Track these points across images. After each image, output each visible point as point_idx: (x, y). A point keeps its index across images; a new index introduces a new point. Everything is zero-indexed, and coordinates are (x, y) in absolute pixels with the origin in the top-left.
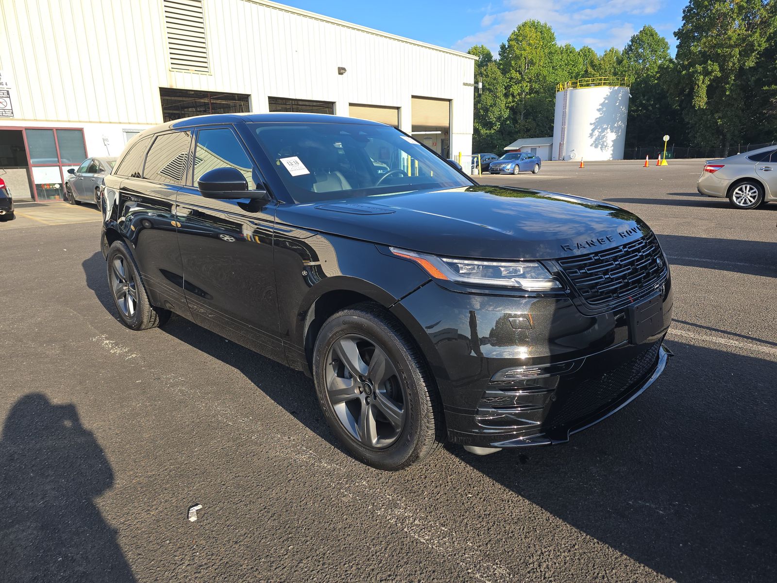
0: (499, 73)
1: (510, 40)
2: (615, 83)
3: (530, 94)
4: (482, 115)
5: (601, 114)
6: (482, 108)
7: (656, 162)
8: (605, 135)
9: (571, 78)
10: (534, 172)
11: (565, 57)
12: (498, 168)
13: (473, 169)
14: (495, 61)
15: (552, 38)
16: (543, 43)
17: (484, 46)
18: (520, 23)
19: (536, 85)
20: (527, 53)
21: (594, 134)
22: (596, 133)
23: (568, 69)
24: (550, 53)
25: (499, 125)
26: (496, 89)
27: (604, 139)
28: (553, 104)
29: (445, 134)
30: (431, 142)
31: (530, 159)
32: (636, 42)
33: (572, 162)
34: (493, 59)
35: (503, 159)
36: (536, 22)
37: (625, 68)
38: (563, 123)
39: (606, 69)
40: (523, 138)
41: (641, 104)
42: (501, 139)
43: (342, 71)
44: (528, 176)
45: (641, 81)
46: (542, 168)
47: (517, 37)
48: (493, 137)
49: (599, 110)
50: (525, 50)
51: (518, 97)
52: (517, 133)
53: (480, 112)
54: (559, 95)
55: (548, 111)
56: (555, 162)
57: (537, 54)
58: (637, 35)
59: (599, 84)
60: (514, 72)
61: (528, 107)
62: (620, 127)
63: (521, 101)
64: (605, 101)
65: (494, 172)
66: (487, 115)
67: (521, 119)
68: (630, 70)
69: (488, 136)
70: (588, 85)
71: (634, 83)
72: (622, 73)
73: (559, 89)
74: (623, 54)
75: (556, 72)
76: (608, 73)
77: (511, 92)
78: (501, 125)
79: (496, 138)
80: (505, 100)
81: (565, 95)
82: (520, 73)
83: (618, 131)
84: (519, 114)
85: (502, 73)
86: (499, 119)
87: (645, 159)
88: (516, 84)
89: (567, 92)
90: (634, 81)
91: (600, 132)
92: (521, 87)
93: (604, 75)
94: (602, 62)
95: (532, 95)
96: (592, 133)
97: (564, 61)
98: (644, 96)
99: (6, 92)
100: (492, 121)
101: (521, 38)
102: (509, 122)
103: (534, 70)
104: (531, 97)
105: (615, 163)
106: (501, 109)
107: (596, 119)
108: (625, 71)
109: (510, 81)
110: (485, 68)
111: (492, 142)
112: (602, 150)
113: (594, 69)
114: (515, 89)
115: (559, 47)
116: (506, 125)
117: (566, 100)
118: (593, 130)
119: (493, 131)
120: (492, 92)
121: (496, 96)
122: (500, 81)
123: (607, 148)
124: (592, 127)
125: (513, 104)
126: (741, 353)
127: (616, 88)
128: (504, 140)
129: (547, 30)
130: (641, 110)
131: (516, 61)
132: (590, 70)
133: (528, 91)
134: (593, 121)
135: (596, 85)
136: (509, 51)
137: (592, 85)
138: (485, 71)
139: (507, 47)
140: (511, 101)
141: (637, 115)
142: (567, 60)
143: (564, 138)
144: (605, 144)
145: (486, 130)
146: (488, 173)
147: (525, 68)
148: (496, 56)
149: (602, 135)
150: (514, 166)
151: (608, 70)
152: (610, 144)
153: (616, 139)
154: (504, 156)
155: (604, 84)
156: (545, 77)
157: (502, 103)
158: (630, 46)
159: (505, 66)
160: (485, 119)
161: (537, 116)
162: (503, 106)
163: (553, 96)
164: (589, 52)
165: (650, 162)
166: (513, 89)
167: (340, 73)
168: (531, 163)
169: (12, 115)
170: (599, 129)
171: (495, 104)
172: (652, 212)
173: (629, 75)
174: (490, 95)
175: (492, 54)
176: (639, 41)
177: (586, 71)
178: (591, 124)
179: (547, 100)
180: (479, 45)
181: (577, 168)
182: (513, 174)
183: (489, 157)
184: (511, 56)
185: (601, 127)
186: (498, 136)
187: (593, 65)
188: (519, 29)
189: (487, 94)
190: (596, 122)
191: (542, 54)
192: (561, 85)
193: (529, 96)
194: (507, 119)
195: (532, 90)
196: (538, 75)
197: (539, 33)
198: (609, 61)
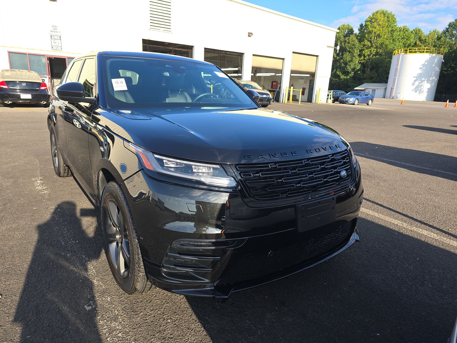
0: (357, 41)
1: (366, 21)
2: (434, 52)
3: (376, 55)
4: (343, 67)
5: (421, 71)
6: (343, 63)
7: (454, 104)
8: (422, 85)
9: (405, 47)
10: (368, 104)
11: (402, 33)
12: (344, 100)
13: (328, 100)
14: (356, 34)
15: (394, 21)
16: (388, 24)
17: (350, 24)
18: (375, 11)
19: (380, 50)
20: (377, 30)
21: (415, 83)
22: (417, 83)
23: (403, 42)
24: (392, 31)
25: (353, 73)
26: (354, 51)
27: (422, 87)
28: (390, 63)
29: (312, 77)
30: (303, 81)
31: (367, 96)
32: (452, 27)
33: (398, 100)
34: (354, 33)
35: (349, 94)
36: (385, 10)
37: (442, 42)
38: (395, 75)
39: (429, 42)
40: (368, 82)
41: (451, 67)
42: (353, 83)
43: (250, 35)
44: (364, 107)
45: (452, 52)
46: (374, 102)
47: (371, 20)
48: (348, 81)
49: (420, 68)
50: (375, 28)
51: (367, 57)
52: (364, 79)
53: (342, 65)
54: (394, 58)
55: (387, 67)
56: (387, 99)
57: (383, 31)
58: (453, 22)
59: (423, 52)
60: (367, 41)
61: (374, 64)
62: (433, 80)
63: (369, 60)
64: (425, 63)
65: (342, 102)
66: (345, 67)
67: (368, 71)
68: (445, 44)
69: (345, 80)
70: (415, 52)
71: (448, 52)
72: (439, 45)
73: (395, 53)
74: (441, 34)
75: (395, 43)
76: (430, 45)
77: (363, 54)
78: (355, 73)
79: (350, 81)
80: (359, 59)
81: (399, 58)
82: (371, 42)
83: (432, 83)
84: (367, 67)
85: (359, 42)
86: (353, 69)
87: (446, 102)
88: (367, 49)
89: (400, 56)
90: (447, 51)
91: (419, 83)
92: (370, 51)
93: (428, 46)
94: (427, 38)
95: (377, 56)
96: (414, 83)
97: (401, 36)
98: (453, 62)
99: (59, 37)
100: (349, 71)
101: (373, 20)
102: (360, 72)
103: (380, 41)
104: (377, 58)
105: (427, 103)
106: (355, 64)
107: (418, 74)
108: (442, 45)
109: (364, 47)
110: (348, 38)
111: (347, 84)
112: (419, 94)
113: (421, 43)
114: (366, 52)
115: (399, 27)
116: (358, 74)
117: (399, 60)
118: (415, 81)
119: (348, 77)
120: (351, 53)
121: (353, 56)
122: (357, 46)
123: (423, 93)
124: (415, 79)
125: (364, 61)
126: (435, 244)
127: (434, 55)
128: (355, 83)
129: (392, 16)
130: (450, 71)
131: (369, 34)
132: (418, 42)
133: (374, 53)
134: (416, 75)
135: (421, 53)
136: (365, 28)
137: (419, 52)
138: (348, 39)
139: (364, 25)
140: (363, 59)
141: (447, 73)
142: (403, 35)
143: (395, 84)
144: (422, 90)
145: (345, 76)
146: (337, 102)
147: (374, 39)
148: (356, 31)
149: (420, 84)
150: (355, 99)
151: (430, 43)
152: (425, 90)
153: (430, 88)
154: (350, 93)
155: (427, 52)
156: (386, 46)
157: (357, 60)
158: (447, 29)
159: (361, 38)
160: (344, 69)
161: (378, 70)
162: (357, 62)
163: (391, 58)
164: (419, 31)
165: (449, 104)
166: (365, 52)
167: (249, 36)
168: (367, 99)
169: (61, 50)
170: (419, 80)
171: (352, 61)
172: (432, 137)
173: (445, 48)
174: (350, 54)
175: (354, 30)
176: (454, 26)
177: (415, 43)
178: (414, 77)
179: (387, 60)
180: (346, 24)
181: (399, 104)
182: (354, 104)
183: (340, 93)
184: (366, 31)
185: (421, 80)
186: (352, 80)
187: (420, 40)
188: (373, 14)
189: (347, 54)
190: (418, 76)
191: (386, 31)
192: (396, 51)
193: (374, 57)
194: (358, 70)
195: (377, 53)
196: (382, 44)
197: (386, 18)
198: (432, 38)
